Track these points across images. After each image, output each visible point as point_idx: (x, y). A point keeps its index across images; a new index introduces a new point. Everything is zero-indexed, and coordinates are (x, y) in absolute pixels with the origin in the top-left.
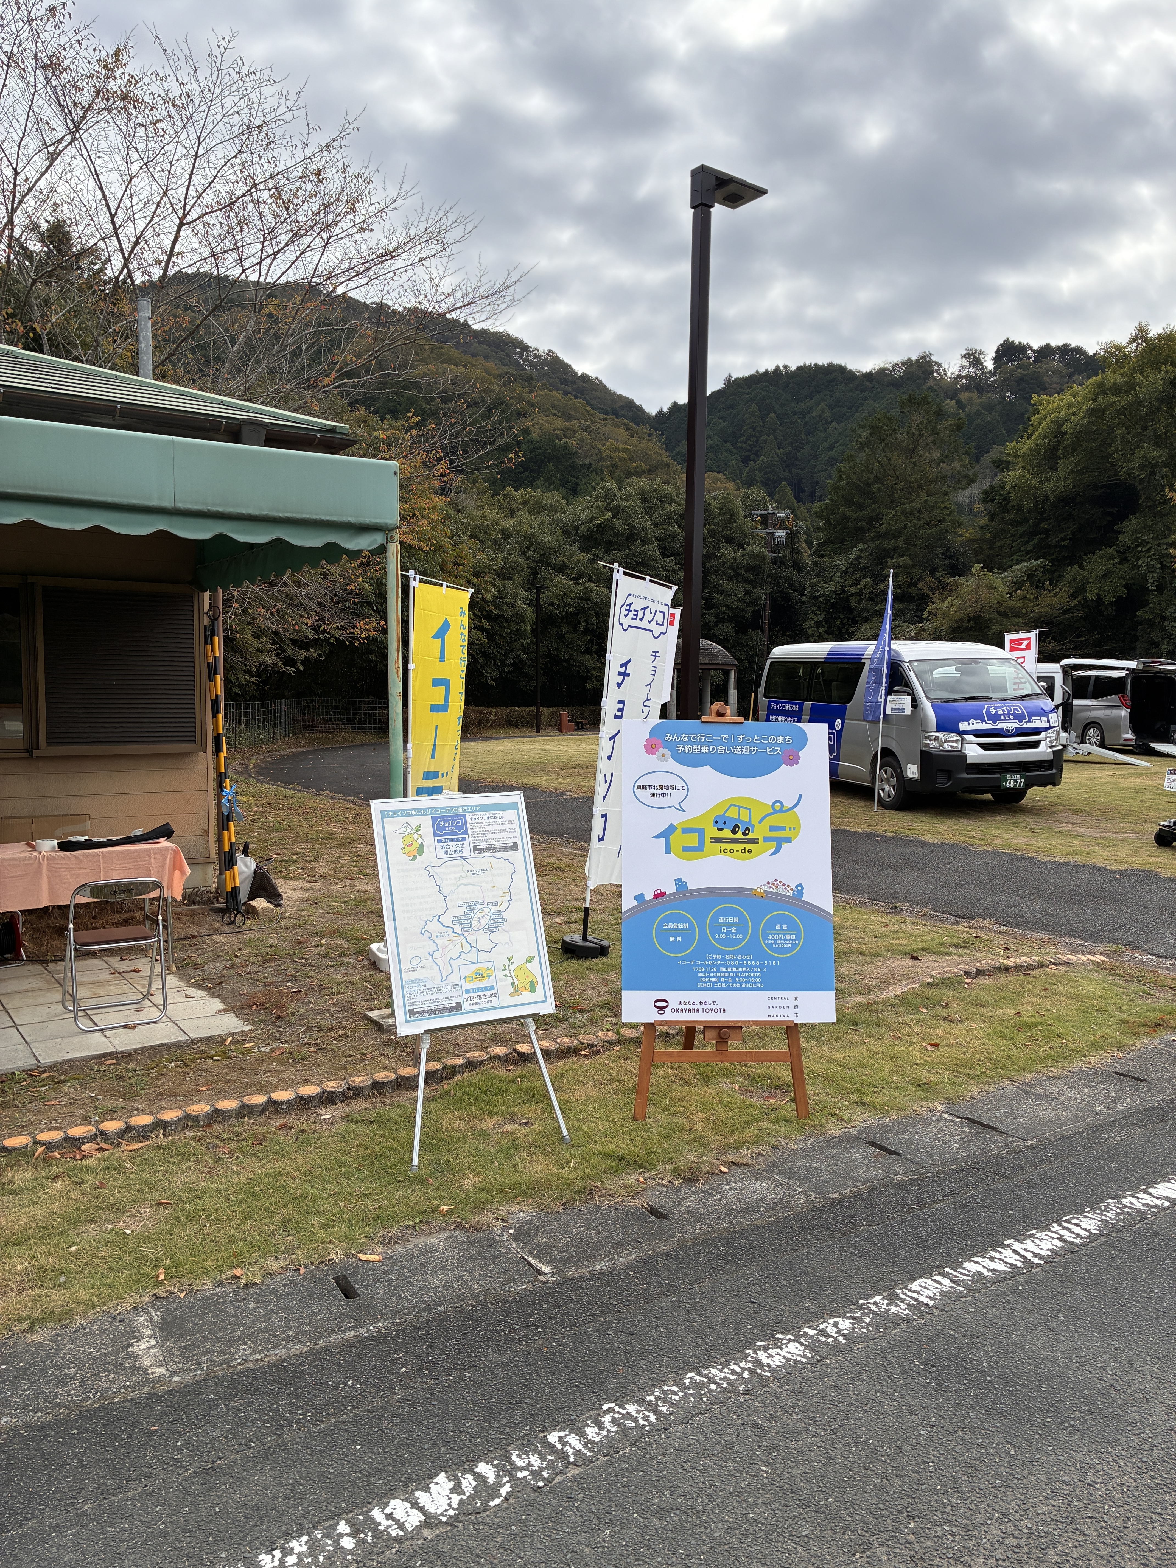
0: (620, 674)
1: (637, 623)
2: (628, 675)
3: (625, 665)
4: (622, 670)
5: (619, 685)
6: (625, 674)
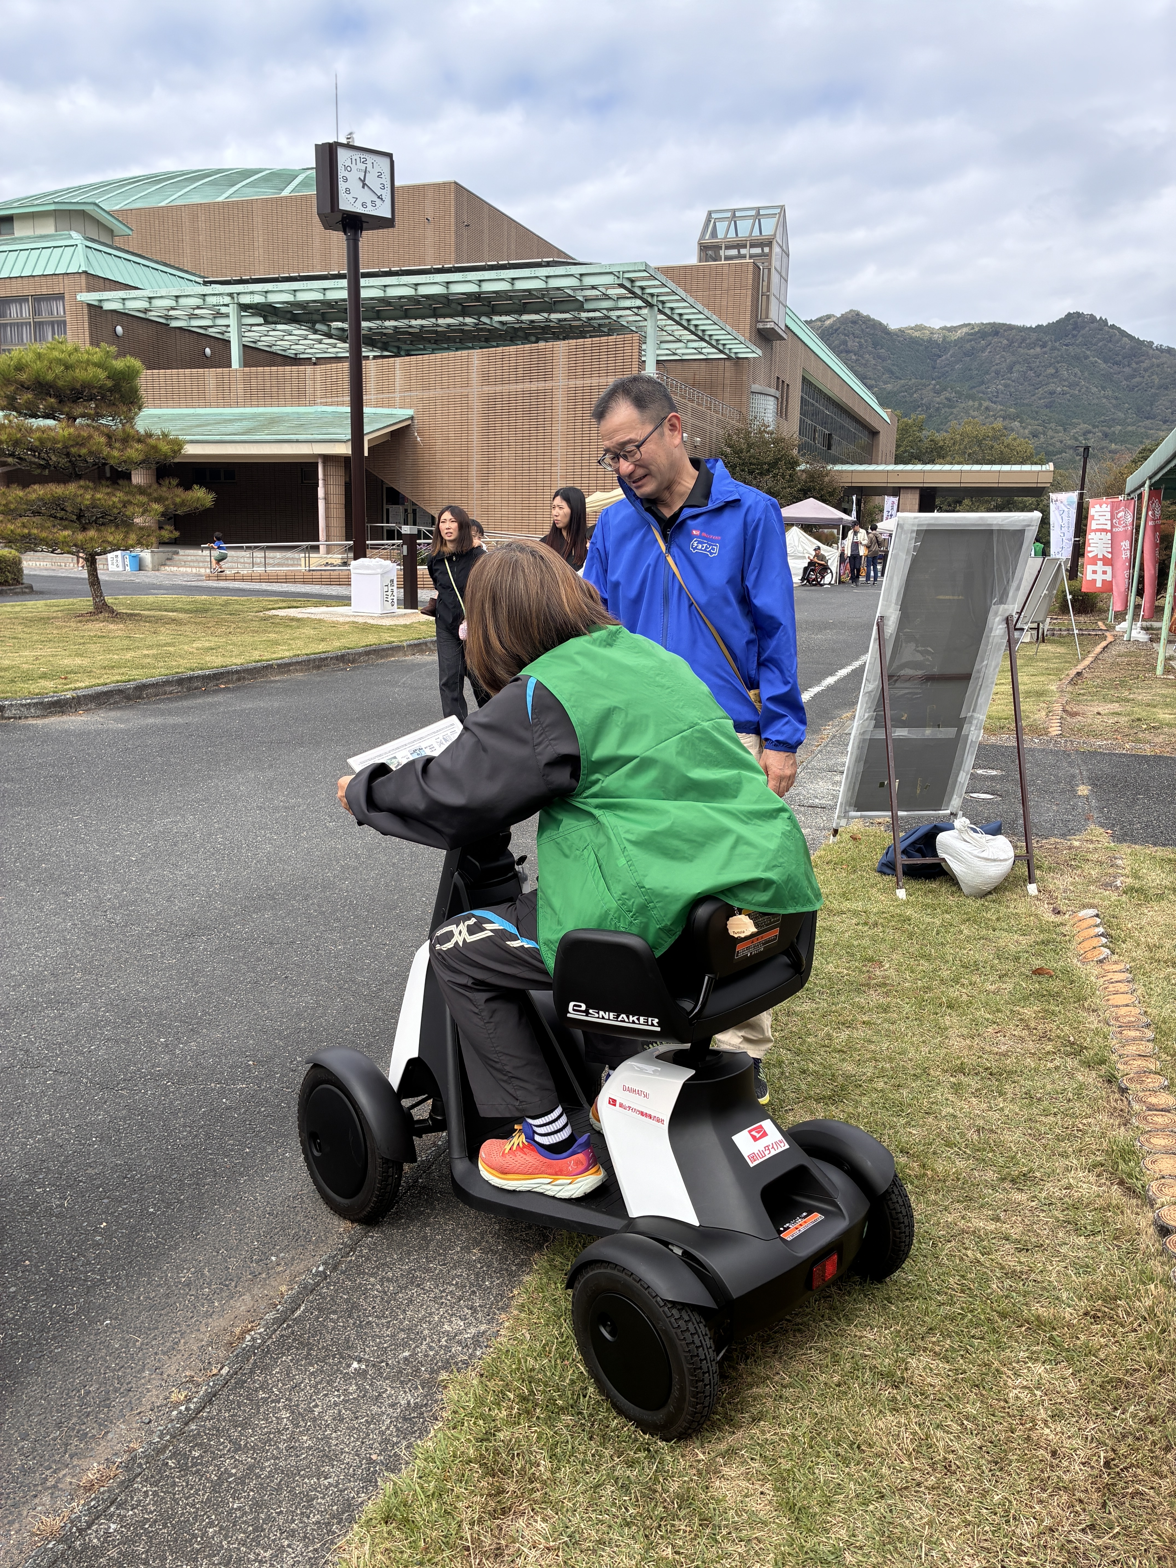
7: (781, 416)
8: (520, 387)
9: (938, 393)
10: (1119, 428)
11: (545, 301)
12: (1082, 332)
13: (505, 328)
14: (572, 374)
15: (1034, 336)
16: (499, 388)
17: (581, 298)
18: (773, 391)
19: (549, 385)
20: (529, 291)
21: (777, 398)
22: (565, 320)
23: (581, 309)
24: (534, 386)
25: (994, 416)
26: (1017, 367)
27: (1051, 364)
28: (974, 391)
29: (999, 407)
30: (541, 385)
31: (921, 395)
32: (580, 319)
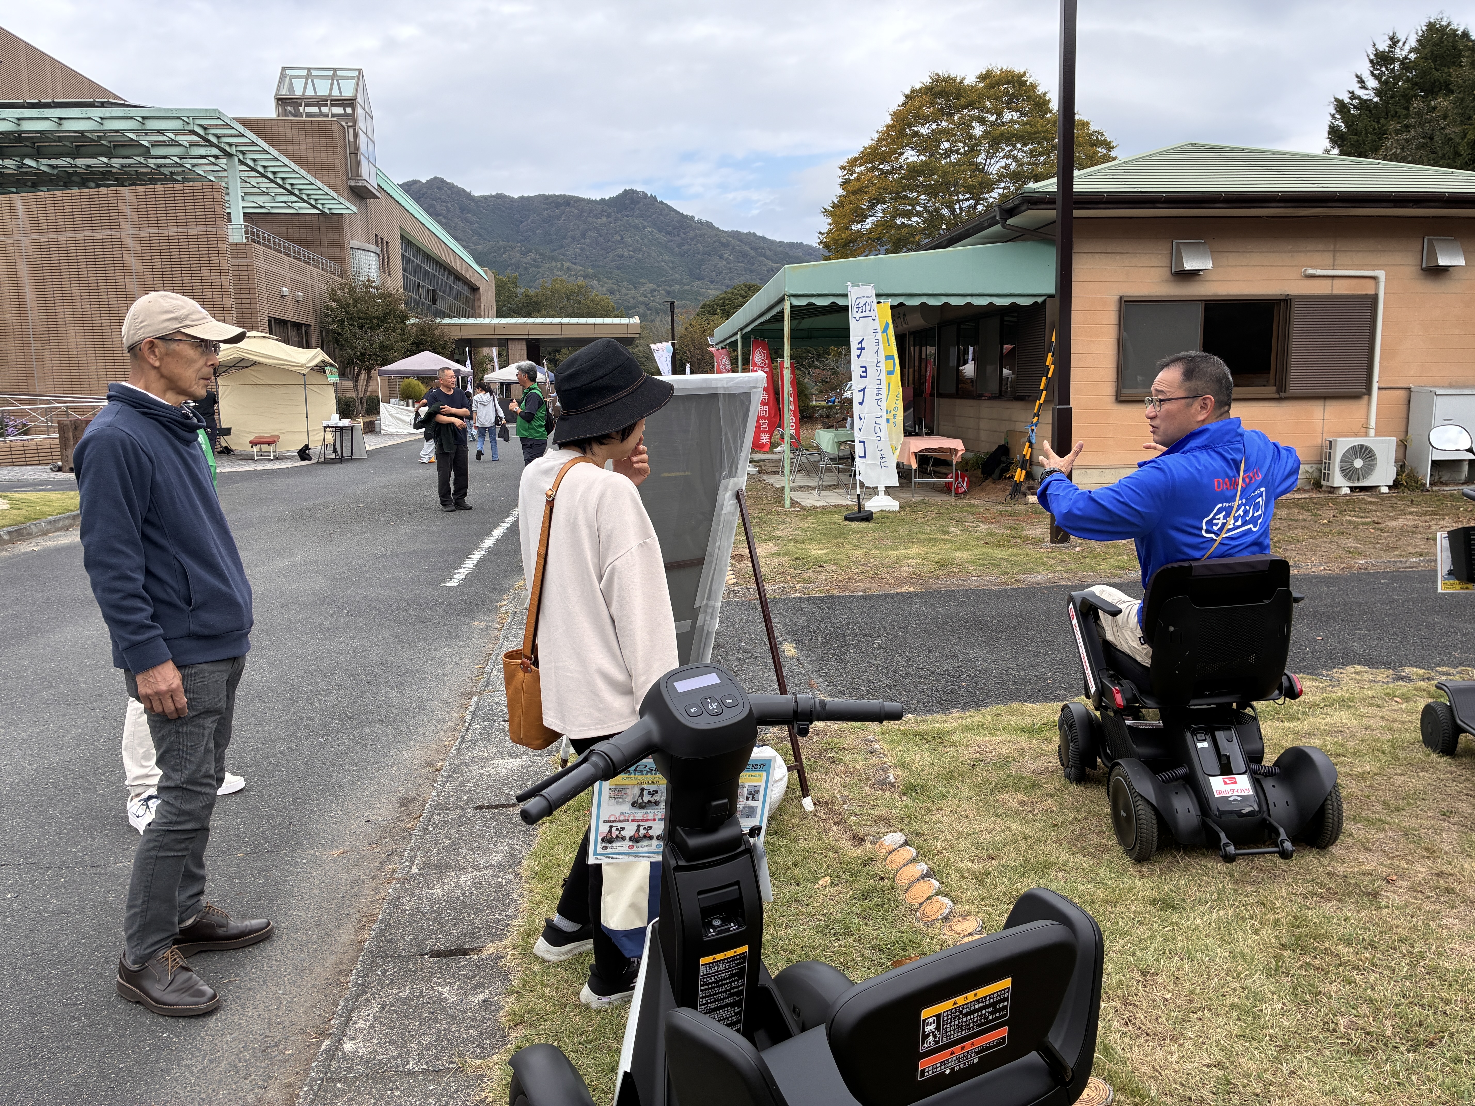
0: (858, 349)
1: (864, 314)
2: (864, 349)
3: (861, 343)
4: (860, 346)
5: (859, 356)
6: (862, 349)
7: (384, 272)
8: (79, 235)
9: (525, 254)
10: (678, 287)
11: (103, 145)
12: (638, 206)
13: (55, 172)
14: (143, 221)
15: (600, 207)
16: (53, 237)
17: (146, 144)
18: (373, 247)
19: (115, 233)
20: (82, 132)
21: (378, 255)
22: (129, 166)
23: (147, 154)
24: (98, 234)
25: (575, 275)
26: (589, 234)
27: (617, 232)
28: (556, 252)
29: (579, 268)
30: (107, 233)
31: (509, 255)
32: (147, 166)
